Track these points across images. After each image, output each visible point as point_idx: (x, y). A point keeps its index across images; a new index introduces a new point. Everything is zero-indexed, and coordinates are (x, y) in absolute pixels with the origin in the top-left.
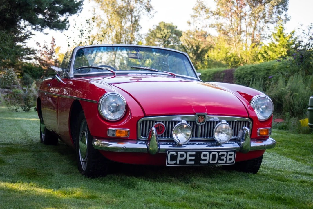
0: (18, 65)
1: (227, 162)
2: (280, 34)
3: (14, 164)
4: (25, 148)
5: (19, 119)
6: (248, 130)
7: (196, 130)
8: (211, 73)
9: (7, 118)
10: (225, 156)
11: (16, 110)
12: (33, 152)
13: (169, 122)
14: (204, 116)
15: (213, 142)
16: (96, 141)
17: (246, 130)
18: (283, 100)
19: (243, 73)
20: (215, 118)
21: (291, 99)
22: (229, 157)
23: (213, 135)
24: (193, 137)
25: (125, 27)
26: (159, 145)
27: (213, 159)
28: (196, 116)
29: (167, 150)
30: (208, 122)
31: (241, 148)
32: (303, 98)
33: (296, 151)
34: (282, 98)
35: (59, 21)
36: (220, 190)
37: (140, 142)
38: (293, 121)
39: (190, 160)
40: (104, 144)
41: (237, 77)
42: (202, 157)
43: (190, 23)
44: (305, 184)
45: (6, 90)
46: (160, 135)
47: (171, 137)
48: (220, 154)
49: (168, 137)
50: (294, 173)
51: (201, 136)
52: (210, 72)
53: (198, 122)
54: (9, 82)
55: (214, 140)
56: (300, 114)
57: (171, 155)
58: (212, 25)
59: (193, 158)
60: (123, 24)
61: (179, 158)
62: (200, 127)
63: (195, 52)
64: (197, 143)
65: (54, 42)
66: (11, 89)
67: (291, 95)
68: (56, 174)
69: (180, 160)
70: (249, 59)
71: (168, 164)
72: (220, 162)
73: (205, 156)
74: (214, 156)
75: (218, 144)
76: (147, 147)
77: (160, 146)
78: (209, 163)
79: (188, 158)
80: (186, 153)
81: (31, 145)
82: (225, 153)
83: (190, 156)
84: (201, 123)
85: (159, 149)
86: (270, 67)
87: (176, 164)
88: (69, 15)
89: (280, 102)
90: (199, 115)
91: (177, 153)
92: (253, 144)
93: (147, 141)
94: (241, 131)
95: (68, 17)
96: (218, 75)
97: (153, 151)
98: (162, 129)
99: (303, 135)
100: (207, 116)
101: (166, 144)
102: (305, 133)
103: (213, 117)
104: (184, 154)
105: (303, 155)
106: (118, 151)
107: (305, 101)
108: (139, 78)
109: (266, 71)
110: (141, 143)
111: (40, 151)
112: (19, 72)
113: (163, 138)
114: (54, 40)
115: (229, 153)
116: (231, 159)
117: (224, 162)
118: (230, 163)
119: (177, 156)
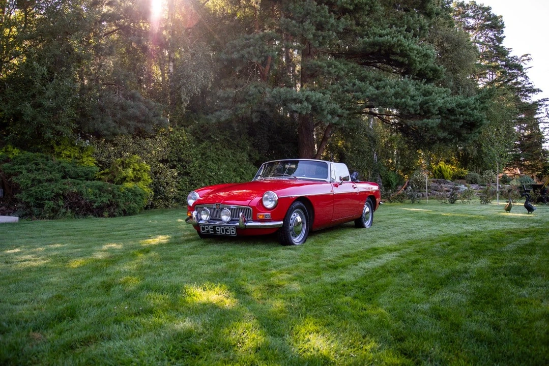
1: (231, 234)
10: (229, 230)
14: (219, 205)
22: (232, 231)
27: (223, 232)
39: (211, 231)
42: (217, 230)
53: (217, 209)
57: (202, 227)
59: (212, 230)
61: (206, 229)
69: (207, 231)
71: (202, 232)
72: (227, 233)
73: (218, 229)
74: (223, 229)
77: (200, 221)
78: (221, 234)
79: (210, 230)
82: (229, 228)
83: (211, 228)
87: (205, 232)
91: (204, 226)
104: (208, 227)
115: (231, 228)
116: (233, 232)
117: (229, 233)
118: (233, 235)
119: (204, 228)
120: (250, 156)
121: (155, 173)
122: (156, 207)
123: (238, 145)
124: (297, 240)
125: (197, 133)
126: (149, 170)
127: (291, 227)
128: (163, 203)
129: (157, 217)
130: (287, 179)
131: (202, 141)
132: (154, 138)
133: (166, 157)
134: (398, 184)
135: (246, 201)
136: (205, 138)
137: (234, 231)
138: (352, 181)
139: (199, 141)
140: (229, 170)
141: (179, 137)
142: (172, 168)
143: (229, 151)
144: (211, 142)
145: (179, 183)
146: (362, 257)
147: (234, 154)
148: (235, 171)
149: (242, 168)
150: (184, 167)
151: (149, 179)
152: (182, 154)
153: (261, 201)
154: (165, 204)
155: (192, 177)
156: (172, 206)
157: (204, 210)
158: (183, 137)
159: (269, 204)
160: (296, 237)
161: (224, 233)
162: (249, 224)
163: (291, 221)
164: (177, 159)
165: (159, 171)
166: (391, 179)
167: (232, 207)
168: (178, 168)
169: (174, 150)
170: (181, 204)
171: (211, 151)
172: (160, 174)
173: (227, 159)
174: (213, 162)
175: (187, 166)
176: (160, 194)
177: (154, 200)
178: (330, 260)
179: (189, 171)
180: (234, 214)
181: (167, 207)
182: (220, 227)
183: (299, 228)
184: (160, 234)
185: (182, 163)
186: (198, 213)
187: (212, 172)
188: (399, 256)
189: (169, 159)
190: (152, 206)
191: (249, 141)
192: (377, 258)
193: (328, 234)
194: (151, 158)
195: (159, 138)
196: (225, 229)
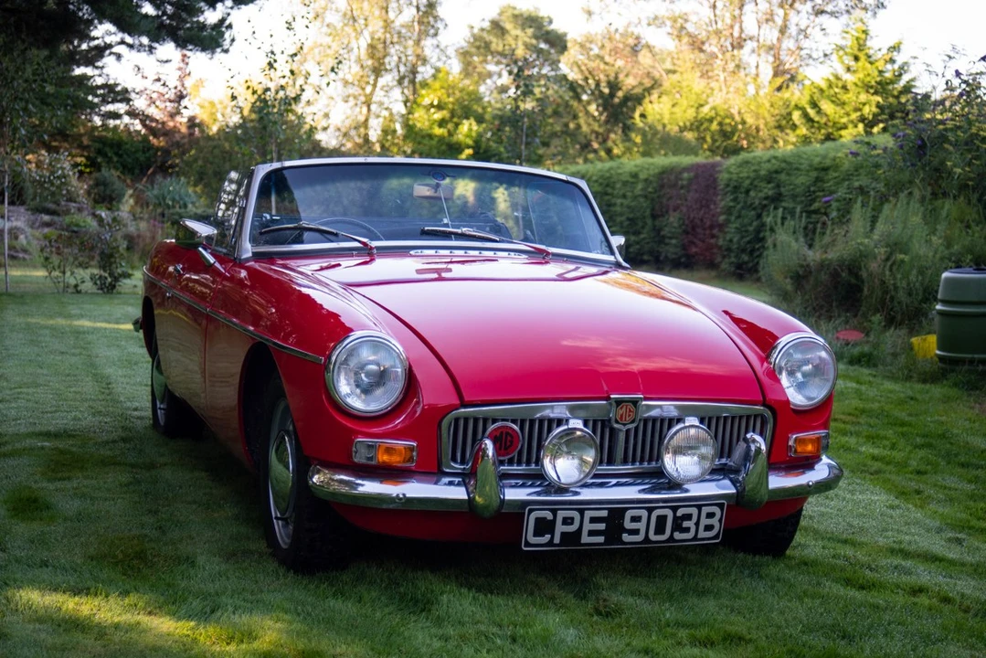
0: (81, 135)
1: (699, 536)
2: (860, 50)
3: (79, 517)
4: (106, 452)
5: (86, 323)
6: (761, 443)
7: (610, 441)
8: (651, 172)
9: (51, 322)
10: (695, 518)
11: (76, 286)
12: (133, 466)
13: (532, 422)
14: (635, 402)
15: (659, 478)
16: (318, 472)
17: (754, 441)
18: (864, 274)
19: (746, 175)
20: (668, 407)
21: (887, 273)
22: (704, 521)
23: (659, 458)
24: (601, 463)
25: (397, 24)
26: (504, 487)
28: (611, 404)
29: (525, 504)
30: (646, 421)
31: (739, 495)
32: (921, 272)
33: (898, 455)
34: (860, 269)
35: (203, 26)
36: (679, 624)
37: (446, 480)
38: (892, 338)
39: (591, 533)
40: (341, 481)
41: (728, 185)
42: (628, 525)
43: (590, 13)
44: (923, 600)
45: (46, 218)
46: (506, 458)
47: (537, 464)
48: (680, 512)
49: (528, 463)
50: (892, 551)
51: (625, 462)
52: (648, 169)
53: (617, 422)
54: (53, 194)
55: (660, 473)
56: (913, 319)
57: (538, 520)
58: (656, 18)
59: (602, 526)
60: (392, 15)
61: (560, 528)
62: (622, 437)
63: (606, 102)
64: (614, 481)
65: (187, 64)
66: (58, 215)
67: (887, 259)
68: (201, 560)
69: (562, 533)
70: (766, 124)
71: (527, 544)
72: (678, 536)
73: (636, 519)
74: (662, 520)
75: (674, 485)
76: (468, 494)
77: (506, 490)
78: (647, 539)
79: (587, 526)
80: (582, 512)
81: (124, 440)
82: (694, 511)
83: (593, 520)
84: (624, 425)
85: (503, 501)
86: (828, 162)
87: (550, 543)
88: (232, 8)
89: (853, 281)
90: (619, 402)
91: (554, 512)
92: (777, 482)
93: (466, 478)
94: (742, 445)
95: (229, 14)
96: (673, 177)
97: (486, 507)
98: (511, 442)
99: (919, 386)
100: (644, 403)
101: (523, 486)
102: (924, 381)
103: (660, 407)
104: (576, 515)
105: (919, 473)
106: (384, 506)
107: (927, 280)
108: (444, 266)
109: (814, 174)
110: (451, 483)
111: (151, 466)
112: (81, 156)
113: (515, 469)
114: (187, 60)
115: (704, 510)
116: (709, 528)
117: (690, 535)
118: (709, 539)
119: (554, 521)
137: (715, 521)
161: (667, 536)
182: (650, 510)
196: (675, 518)
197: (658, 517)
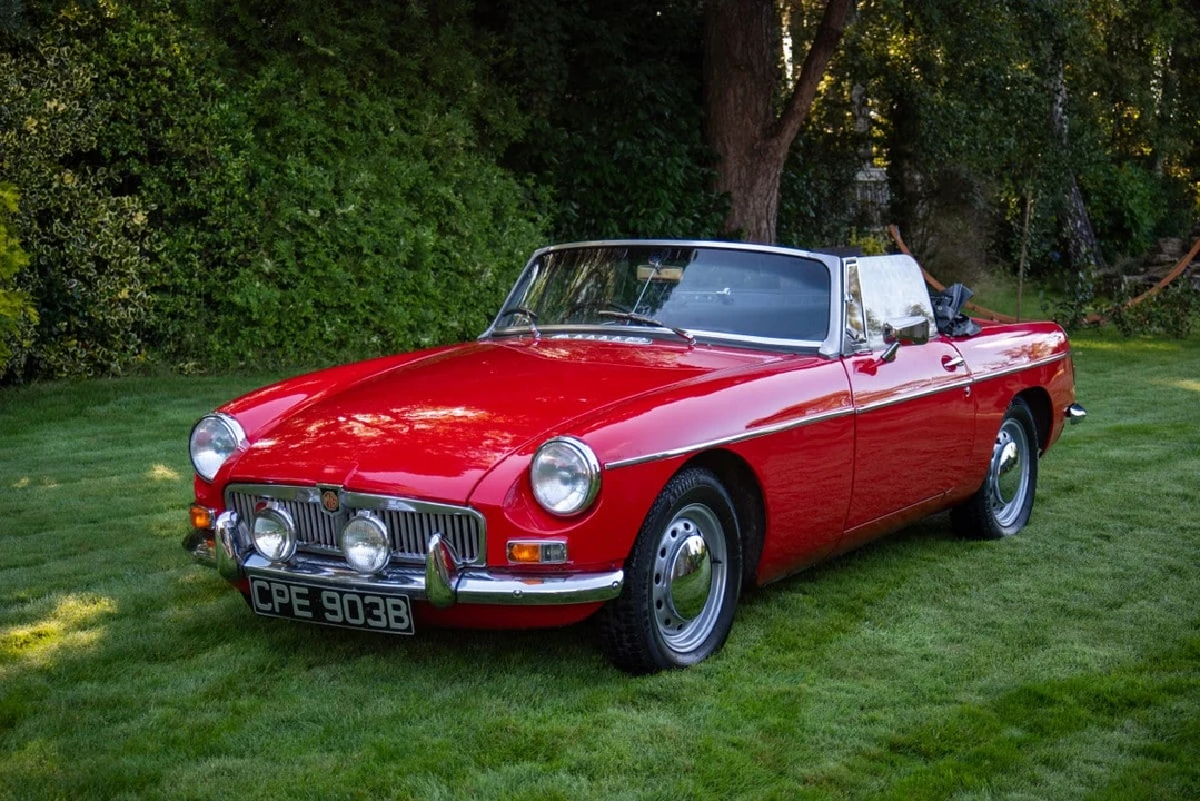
1: (391, 626)
10: (382, 608)
14: (336, 492)
22: (393, 613)
27: (354, 614)
39: (301, 607)
42: (328, 605)
48: (368, 600)
53: (325, 508)
57: (261, 589)
59: (307, 603)
61: (277, 600)
69: (280, 604)
71: (258, 610)
72: (371, 622)
73: (331, 600)
74: (352, 604)
78: (345, 622)
79: (296, 602)
80: (290, 586)
82: (380, 601)
83: (299, 595)
84: (332, 512)
85: (242, 567)
87: (273, 611)
90: (323, 490)
91: (269, 582)
104: (285, 588)
115: (390, 602)
116: (399, 620)
117: (383, 625)
118: (398, 630)
119: (270, 591)
120: (480, 122)
121: (45, 218)
122: (50, 374)
123: (424, 75)
124: (684, 641)
125: (235, 19)
126: (14, 208)
127: (658, 589)
128: (81, 354)
129: (57, 442)
130: (642, 341)
131: (258, 57)
132: (33, 50)
133: (89, 141)
134: (1162, 230)
135: (457, 473)
136: (271, 44)
137: (402, 613)
138: (940, 331)
139: (246, 60)
140: (381, 193)
141: (147, 47)
142: (118, 191)
143: (386, 107)
144: (301, 63)
145: (154, 257)
146: (974, 760)
147: (410, 117)
148: (412, 196)
149: (447, 181)
150: (179, 186)
151: (12, 249)
152: (168, 124)
153: (525, 481)
154: (91, 359)
155: (214, 229)
156: (126, 365)
157: (269, 514)
158: (167, 45)
159: (563, 497)
160: (680, 628)
161: (361, 621)
162: (471, 586)
163: (661, 562)
164: (142, 150)
165: (58, 209)
166: (1131, 204)
167: (394, 503)
168: (150, 190)
169: (129, 108)
170: (166, 357)
171: (301, 106)
172: (66, 219)
173: (376, 141)
174: (312, 159)
175: (191, 182)
176: (67, 311)
177: (41, 340)
178: (830, 780)
179: (200, 205)
180: (404, 533)
181: (103, 369)
182: (341, 594)
183: (697, 583)
184: (70, 585)
185: (169, 166)
186: (240, 520)
187: (308, 205)
188: (1148, 752)
189: (107, 152)
190: (33, 369)
191: (478, 53)
192: (1046, 762)
193: (828, 588)
194: (18, 152)
195: (54, 52)
196: (364, 605)
197: (349, 601)
